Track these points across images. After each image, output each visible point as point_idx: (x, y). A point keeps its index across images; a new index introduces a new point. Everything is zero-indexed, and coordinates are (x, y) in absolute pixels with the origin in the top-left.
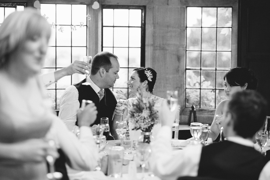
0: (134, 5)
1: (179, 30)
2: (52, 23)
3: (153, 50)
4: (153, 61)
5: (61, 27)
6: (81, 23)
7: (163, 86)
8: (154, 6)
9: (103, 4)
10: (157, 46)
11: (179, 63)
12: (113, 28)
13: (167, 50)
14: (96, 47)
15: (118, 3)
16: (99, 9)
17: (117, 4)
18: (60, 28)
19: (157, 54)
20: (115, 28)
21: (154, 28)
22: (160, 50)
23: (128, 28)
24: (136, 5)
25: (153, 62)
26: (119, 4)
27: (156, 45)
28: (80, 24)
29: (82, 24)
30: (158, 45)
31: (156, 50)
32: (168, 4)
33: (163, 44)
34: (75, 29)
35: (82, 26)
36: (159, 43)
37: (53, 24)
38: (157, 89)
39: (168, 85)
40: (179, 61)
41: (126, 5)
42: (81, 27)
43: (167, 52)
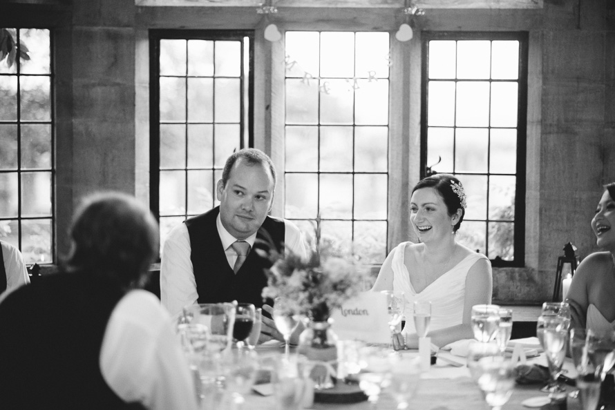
0: (500, 30)
1: (604, 86)
3: (542, 133)
4: (541, 159)
5: (325, 83)
6: (369, 72)
7: (565, 218)
8: (545, 33)
9: (425, 29)
10: (551, 125)
11: (604, 164)
12: (454, 82)
13: (576, 134)
14: (404, 127)
15: (460, 27)
16: (411, 40)
17: (458, 30)
19: (551, 144)
21: (544, 84)
22: (557, 133)
23: (488, 83)
24: (504, 30)
25: (541, 161)
26: (463, 29)
27: (549, 122)
28: (368, 77)
29: (372, 74)
30: (555, 123)
31: (550, 133)
32: (579, 27)
33: (566, 120)
35: (372, 80)
36: (556, 118)
37: (306, 75)
38: (551, 225)
39: (577, 216)
40: (603, 161)
41: (480, 30)
42: (370, 81)
43: (577, 138)
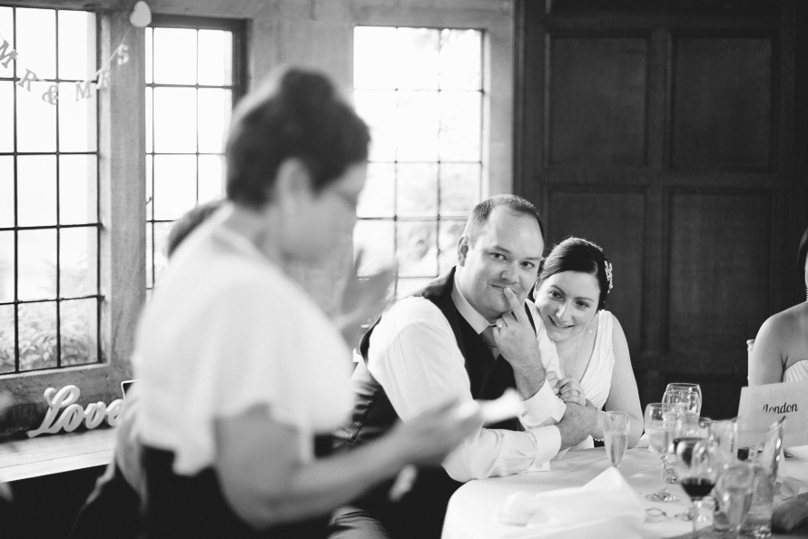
2: (25, 73)
5: (51, 87)
15: (187, 10)
17: (183, 13)
18: (47, 90)
20: (156, 89)
26: (189, 12)
32: (312, 17)
34: (86, 94)
37: (27, 75)
